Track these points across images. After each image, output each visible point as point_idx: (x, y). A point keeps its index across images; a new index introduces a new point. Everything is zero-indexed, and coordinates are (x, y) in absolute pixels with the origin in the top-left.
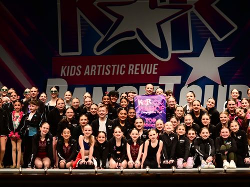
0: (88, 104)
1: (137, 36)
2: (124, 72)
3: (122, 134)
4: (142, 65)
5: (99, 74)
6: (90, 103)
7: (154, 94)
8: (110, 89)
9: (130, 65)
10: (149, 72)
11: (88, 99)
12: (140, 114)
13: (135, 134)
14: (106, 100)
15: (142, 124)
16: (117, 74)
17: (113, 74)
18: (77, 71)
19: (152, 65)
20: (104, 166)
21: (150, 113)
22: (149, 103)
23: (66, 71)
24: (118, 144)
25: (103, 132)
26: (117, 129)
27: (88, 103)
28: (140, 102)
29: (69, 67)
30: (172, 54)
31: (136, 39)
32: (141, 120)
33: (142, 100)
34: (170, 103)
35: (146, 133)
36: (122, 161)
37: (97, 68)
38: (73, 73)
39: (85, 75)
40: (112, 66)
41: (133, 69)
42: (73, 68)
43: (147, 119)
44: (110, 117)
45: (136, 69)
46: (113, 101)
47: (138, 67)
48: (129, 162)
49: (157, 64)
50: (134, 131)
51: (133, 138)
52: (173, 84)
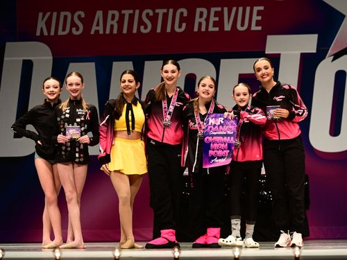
2: (184, 25)
4: (226, 10)
5: (125, 31)
9: (198, 10)
10: (242, 25)
16: (169, 30)
17: (159, 30)
18: (73, 24)
19: (248, 9)
23: (48, 24)
29: (55, 14)
37: (122, 17)
38: (64, 29)
39: (92, 32)
41: (204, 20)
42: (66, 17)
45: (213, 19)
47: (216, 14)
49: (262, 8)
52: (299, 53)
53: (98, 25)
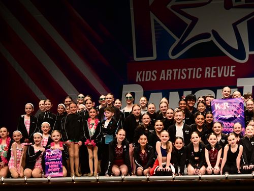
0: (164, 110)
1: (212, 38)
2: (200, 75)
3: (199, 139)
4: (219, 68)
5: (175, 78)
6: (166, 108)
7: (231, 97)
8: (187, 93)
9: (207, 68)
10: (226, 74)
11: (163, 105)
12: (217, 118)
13: (213, 139)
14: (183, 105)
15: (220, 128)
16: (194, 77)
17: (189, 78)
18: (152, 76)
19: (229, 67)
20: (182, 173)
21: (228, 117)
22: (226, 107)
23: (141, 76)
24: (196, 150)
25: (181, 138)
26: (195, 135)
27: (164, 108)
28: (217, 106)
29: (144, 72)
30: (250, 55)
31: (212, 41)
32: (219, 125)
33: (219, 104)
34: (248, 106)
35: (225, 138)
36: (200, 168)
37: (173, 72)
38: (148, 78)
39: (160, 79)
40: (188, 69)
41: (209, 72)
42: (149, 73)
43: (224, 123)
44: (187, 122)
45: (213, 72)
46: (191, 105)
47: (215, 70)
48: (208, 168)
49: (235, 66)
50: (212, 136)
51: (211, 144)
52: (252, 86)
53: (163, 76)
